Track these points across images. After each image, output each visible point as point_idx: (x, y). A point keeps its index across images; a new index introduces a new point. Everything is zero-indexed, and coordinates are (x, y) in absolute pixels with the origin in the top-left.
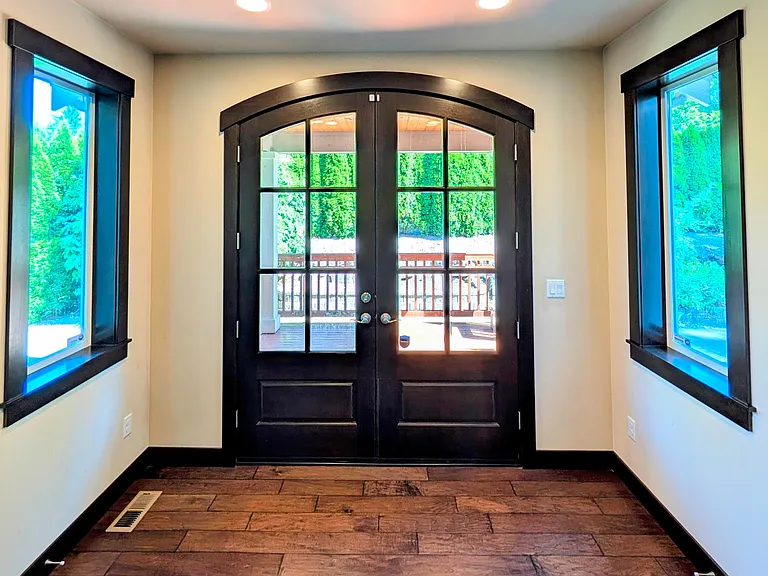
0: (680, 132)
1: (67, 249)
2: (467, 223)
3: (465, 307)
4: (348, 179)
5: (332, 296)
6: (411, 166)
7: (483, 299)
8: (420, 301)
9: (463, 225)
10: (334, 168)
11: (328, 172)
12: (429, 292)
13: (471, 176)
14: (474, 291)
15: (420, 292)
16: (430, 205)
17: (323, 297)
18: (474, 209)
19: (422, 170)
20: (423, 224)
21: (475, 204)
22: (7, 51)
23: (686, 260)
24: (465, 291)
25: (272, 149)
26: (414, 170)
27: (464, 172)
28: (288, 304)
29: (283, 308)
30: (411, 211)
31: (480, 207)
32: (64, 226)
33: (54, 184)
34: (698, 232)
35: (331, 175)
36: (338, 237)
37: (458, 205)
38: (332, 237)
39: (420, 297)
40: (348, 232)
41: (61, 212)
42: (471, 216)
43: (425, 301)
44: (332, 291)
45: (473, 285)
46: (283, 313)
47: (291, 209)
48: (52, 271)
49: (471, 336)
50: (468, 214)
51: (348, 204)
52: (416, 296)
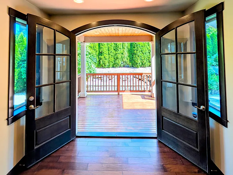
0: (210, 35)
1: (23, 72)
2: (144, 63)
3: (143, 89)
4: (107, 50)
5: (102, 86)
6: (126, 46)
7: (148, 87)
8: (129, 87)
9: (142, 64)
10: (103, 47)
11: (101, 48)
12: (132, 85)
13: (145, 49)
14: (146, 84)
15: (129, 84)
16: (132, 58)
17: (100, 86)
18: (146, 59)
19: (130, 47)
20: (130, 64)
21: (146, 57)
22: (8, 16)
23: (212, 74)
24: (143, 84)
25: (84, 42)
26: (127, 47)
27: (142, 48)
28: (89, 88)
29: (88, 90)
30: (126, 60)
31: (148, 58)
32: (22, 65)
33: (19, 52)
34: (216, 66)
35: (102, 49)
36: (104, 68)
37: (141, 58)
38: (102, 68)
39: (129, 86)
40: (107, 66)
41: (21, 61)
42: (145, 61)
43: (131, 87)
44: (102, 84)
45: (145, 82)
46: (87, 91)
47: (90, 59)
48: (18, 78)
49: (145, 99)
50: (144, 60)
51: (107, 58)
52: (128, 86)
